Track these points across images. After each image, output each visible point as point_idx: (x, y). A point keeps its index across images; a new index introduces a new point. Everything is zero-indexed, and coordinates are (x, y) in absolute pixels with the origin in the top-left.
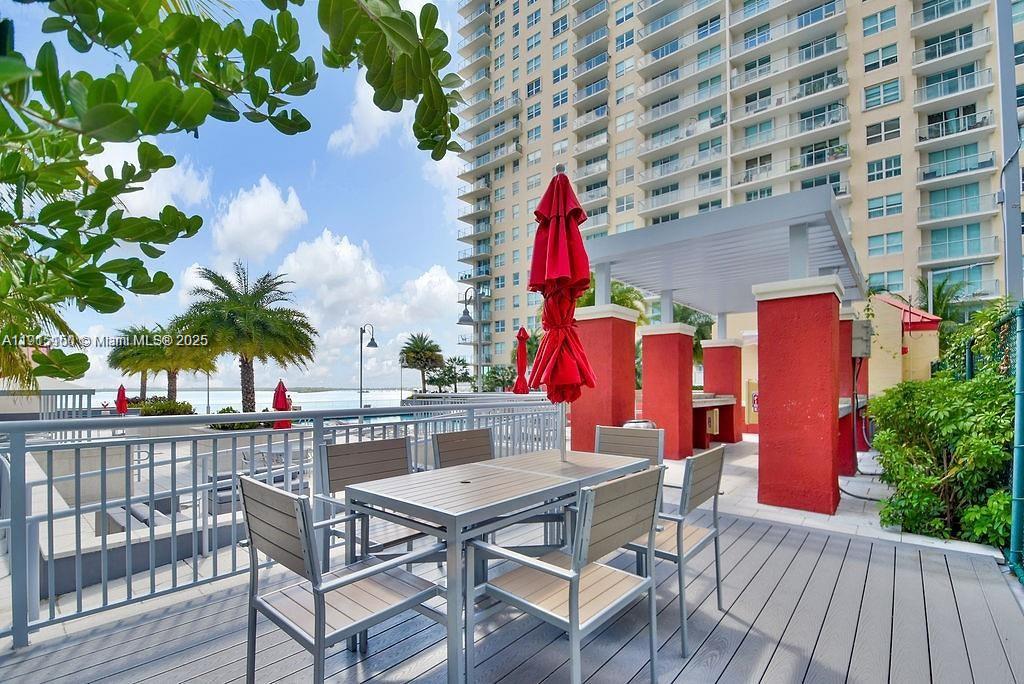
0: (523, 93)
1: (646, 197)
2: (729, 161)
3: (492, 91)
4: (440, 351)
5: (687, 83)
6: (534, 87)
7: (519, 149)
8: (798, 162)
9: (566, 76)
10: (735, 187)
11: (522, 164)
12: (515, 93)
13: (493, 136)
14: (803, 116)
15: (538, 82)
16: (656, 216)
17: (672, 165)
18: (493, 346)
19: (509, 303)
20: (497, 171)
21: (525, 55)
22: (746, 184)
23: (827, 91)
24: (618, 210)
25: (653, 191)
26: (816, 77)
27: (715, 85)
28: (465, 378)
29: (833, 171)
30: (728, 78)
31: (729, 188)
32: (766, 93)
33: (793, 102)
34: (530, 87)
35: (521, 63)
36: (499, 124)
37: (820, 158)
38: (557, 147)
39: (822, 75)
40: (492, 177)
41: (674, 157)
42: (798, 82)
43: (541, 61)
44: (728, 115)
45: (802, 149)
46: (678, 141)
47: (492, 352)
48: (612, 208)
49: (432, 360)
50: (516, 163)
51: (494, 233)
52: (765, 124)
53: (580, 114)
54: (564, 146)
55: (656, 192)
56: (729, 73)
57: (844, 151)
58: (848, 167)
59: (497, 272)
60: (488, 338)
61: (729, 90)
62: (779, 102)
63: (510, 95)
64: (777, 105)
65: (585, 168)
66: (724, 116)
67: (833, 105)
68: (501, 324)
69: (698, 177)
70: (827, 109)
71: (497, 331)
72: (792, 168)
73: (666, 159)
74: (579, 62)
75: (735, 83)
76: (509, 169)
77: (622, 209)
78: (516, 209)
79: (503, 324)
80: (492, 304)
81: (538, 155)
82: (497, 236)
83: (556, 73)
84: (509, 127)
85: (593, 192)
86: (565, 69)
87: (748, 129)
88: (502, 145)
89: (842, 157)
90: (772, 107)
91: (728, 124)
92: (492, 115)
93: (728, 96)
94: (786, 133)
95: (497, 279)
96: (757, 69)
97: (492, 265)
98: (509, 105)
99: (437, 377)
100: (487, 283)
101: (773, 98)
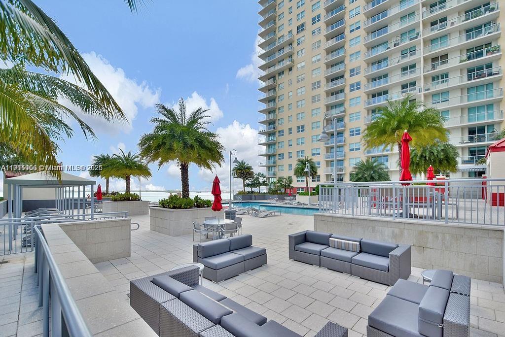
0: (295, 32)
1: (368, 82)
2: (422, 59)
3: (277, 32)
4: (252, 169)
5: (394, 18)
6: (301, 28)
7: (293, 61)
8: (465, 57)
9: (319, 20)
10: (426, 73)
11: (294, 69)
12: (290, 32)
13: (277, 56)
14: (467, 31)
15: (303, 25)
16: (374, 93)
17: (384, 64)
18: (277, 167)
19: (286, 144)
20: (279, 74)
21: (296, 11)
22: (432, 72)
23: (485, 15)
24: (351, 91)
25: (372, 79)
26: (475, 9)
27: (411, 18)
28: (264, 184)
29: (488, 62)
30: (421, 13)
31: (422, 74)
32: (444, 20)
33: (463, 23)
34: (298, 28)
35: (293, 16)
36: (281, 49)
37: (480, 55)
38: (314, 59)
39: (480, 7)
40: (277, 78)
41: (385, 59)
42: (464, 12)
43: (305, 14)
44: (421, 33)
45: (467, 50)
46: (389, 50)
47: (277, 170)
48: (347, 90)
49: (249, 174)
50: (290, 69)
51: (278, 107)
52: (444, 37)
53: (328, 40)
54: (318, 58)
55: (374, 80)
56: (422, 10)
57: (497, 49)
58: (498, 59)
59: (279, 128)
60: (275, 163)
61: (421, 20)
62: (453, 24)
63: (287, 33)
64: (451, 26)
65: (330, 70)
66: (418, 34)
67: (488, 24)
68: (281, 156)
69: (401, 70)
70: (483, 26)
71: (280, 159)
72: (461, 61)
73: (380, 61)
74: (327, 12)
75: (425, 15)
76: (286, 73)
77: (353, 90)
78: (291, 94)
79: (283, 155)
80: (277, 144)
81: (303, 64)
82: (279, 109)
83: (313, 19)
84: (287, 50)
85: (335, 82)
86: (319, 16)
87: (433, 40)
88: (283, 60)
89: (496, 53)
90: (448, 27)
91: (421, 38)
92: (277, 44)
93: (421, 22)
94: (457, 41)
95: (279, 132)
96: (438, 7)
97: (277, 124)
98: (286, 38)
99: (250, 183)
100: (273, 134)
101: (449, 22)
